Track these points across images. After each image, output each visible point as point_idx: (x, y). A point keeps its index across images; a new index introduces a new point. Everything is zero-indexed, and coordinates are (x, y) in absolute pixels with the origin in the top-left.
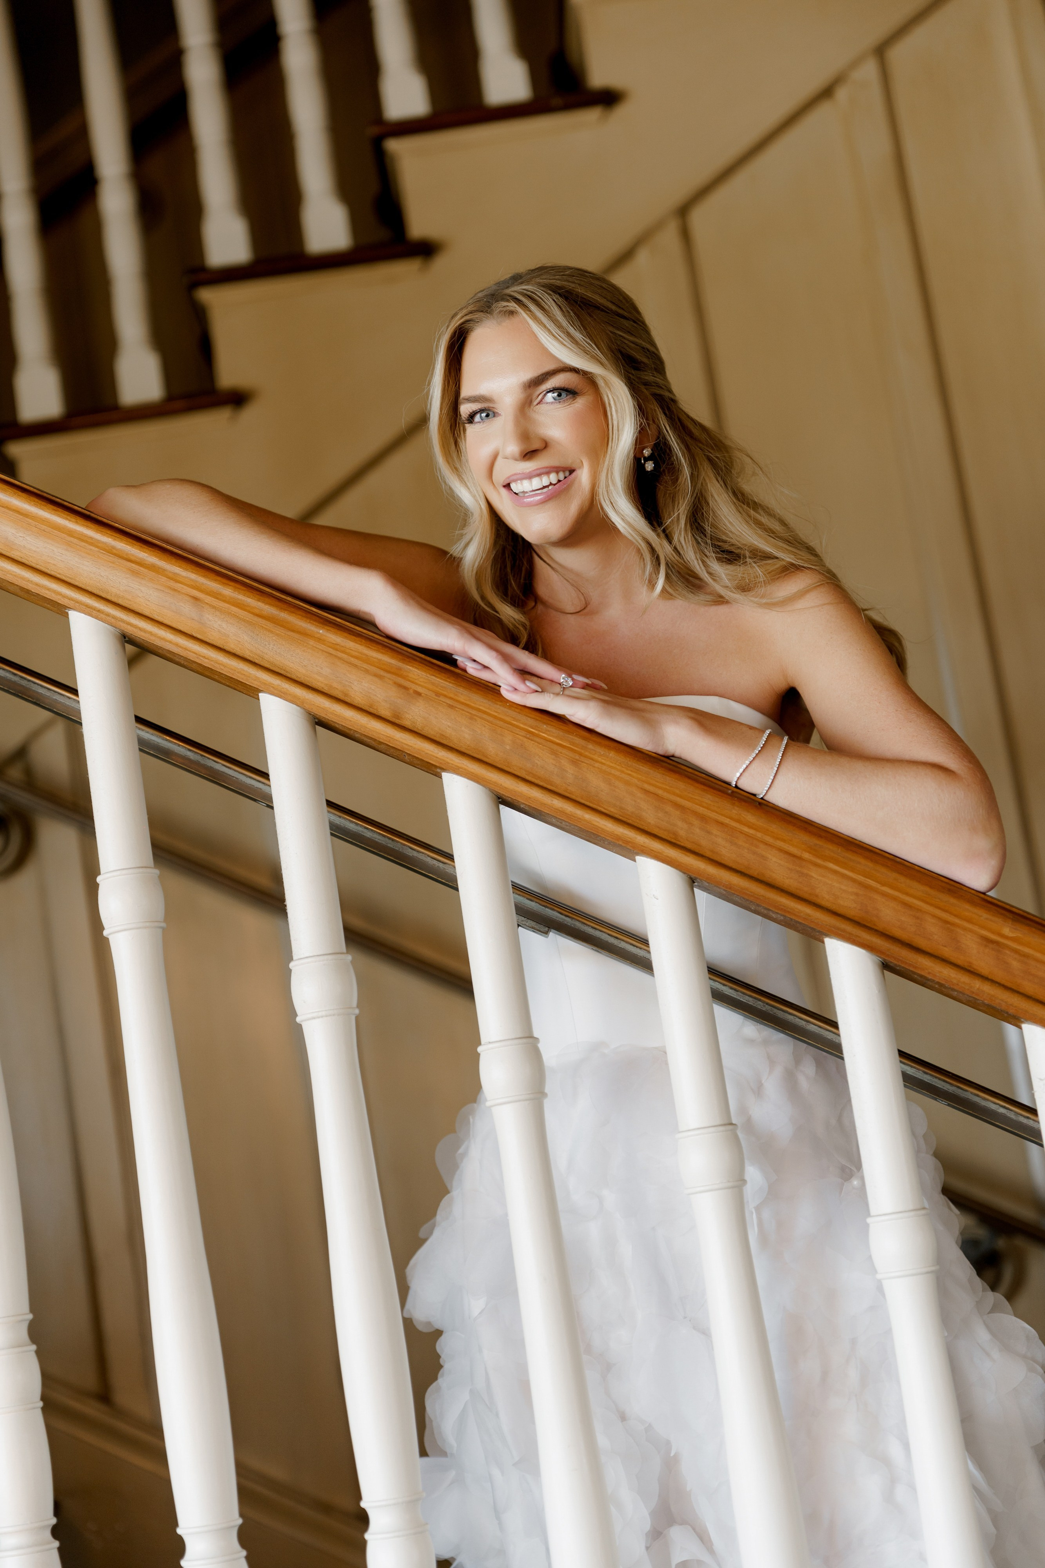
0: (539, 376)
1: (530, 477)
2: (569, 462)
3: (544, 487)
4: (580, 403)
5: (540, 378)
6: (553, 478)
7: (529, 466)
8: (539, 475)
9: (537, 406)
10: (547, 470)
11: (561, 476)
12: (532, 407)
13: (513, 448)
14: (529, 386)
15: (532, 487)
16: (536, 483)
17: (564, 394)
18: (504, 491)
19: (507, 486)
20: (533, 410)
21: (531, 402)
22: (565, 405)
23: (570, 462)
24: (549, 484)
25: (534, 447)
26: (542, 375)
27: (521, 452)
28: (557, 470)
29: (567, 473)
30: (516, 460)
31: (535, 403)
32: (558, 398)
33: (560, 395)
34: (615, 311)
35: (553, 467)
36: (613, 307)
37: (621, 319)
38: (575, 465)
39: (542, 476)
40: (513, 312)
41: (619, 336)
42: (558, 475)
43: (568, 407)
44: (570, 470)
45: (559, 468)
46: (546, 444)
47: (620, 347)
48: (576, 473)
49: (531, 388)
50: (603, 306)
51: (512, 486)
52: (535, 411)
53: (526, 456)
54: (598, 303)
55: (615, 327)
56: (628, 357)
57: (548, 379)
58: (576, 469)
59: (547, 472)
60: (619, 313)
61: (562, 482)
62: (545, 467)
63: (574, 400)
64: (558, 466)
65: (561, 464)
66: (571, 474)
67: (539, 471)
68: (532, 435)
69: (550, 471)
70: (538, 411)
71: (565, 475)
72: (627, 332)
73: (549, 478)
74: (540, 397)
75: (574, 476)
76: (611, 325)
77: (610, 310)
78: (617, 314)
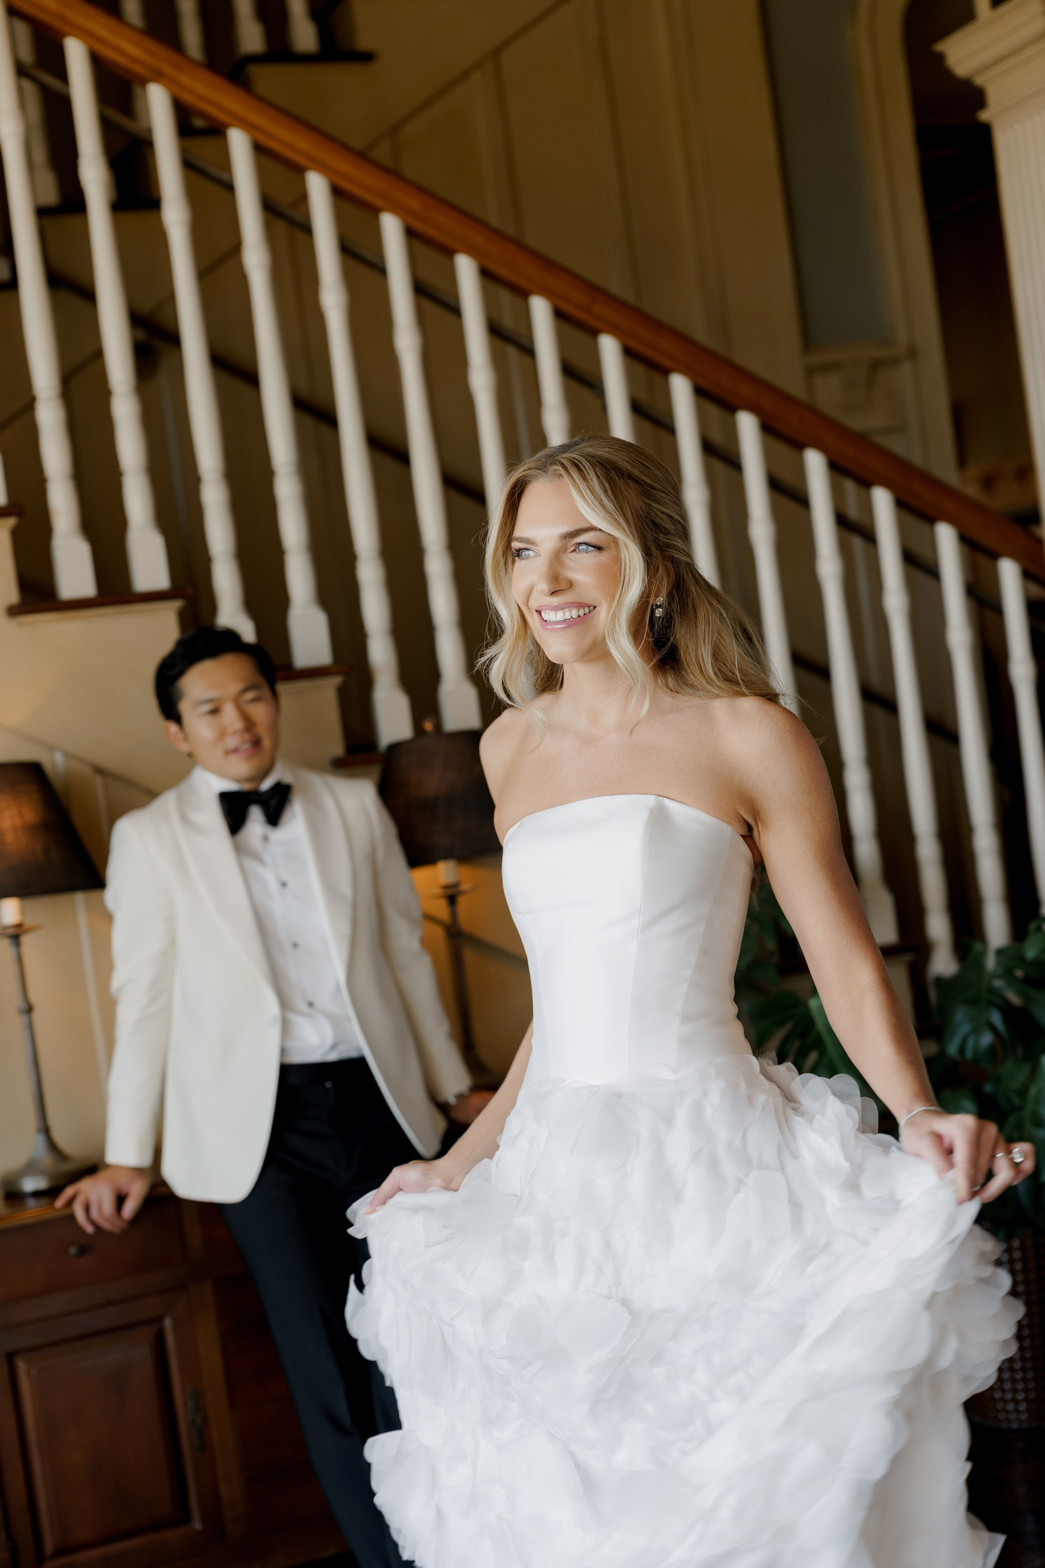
1: (556, 609)
2: (590, 601)
3: (565, 620)
4: (604, 557)
5: (575, 532)
6: (574, 613)
7: (556, 600)
8: (563, 609)
10: (571, 605)
11: (582, 612)
12: (566, 554)
13: (543, 586)
14: (565, 538)
15: (555, 619)
16: (560, 616)
17: (592, 548)
18: (536, 615)
19: (539, 612)
20: (566, 557)
21: (566, 549)
22: (591, 557)
23: (592, 600)
24: (570, 618)
25: (561, 586)
26: (577, 530)
27: (551, 589)
28: (580, 605)
29: (587, 609)
30: (545, 596)
31: (570, 551)
32: (587, 550)
34: (649, 484)
35: (577, 603)
36: (649, 481)
37: (653, 491)
38: (595, 604)
39: (566, 610)
40: (561, 475)
41: (649, 505)
42: (578, 611)
43: (595, 556)
44: (589, 607)
45: (581, 605)
46: (571, 584)
47: (650, 514)
48: (596, 610)
49: (566, 540)
50: (640, 479)
51: (543, 613)
52: (568, 557)
53: (553, 593)
54: (637, 477)
55: (648, 498)
56: (655, 524)
57: (580, 534)
58: (595, 607)
59: (569, 607)
60: (653, 487)
61: (583, 616)
62: (570, 603)
63: (600, 554)
64: (580, 603)
65: (584, 602)
66: (590, 611)
67: (563, 606)
68: (561, 577)
69: (572, 607)
70: (570, 559)
71: (585, 612)
72: (658, 503)
73: (571, 613)
74: (574, 547)
75: (594, 612)
76: (645, 496)
77: (645, 483)
78: (651, 487)
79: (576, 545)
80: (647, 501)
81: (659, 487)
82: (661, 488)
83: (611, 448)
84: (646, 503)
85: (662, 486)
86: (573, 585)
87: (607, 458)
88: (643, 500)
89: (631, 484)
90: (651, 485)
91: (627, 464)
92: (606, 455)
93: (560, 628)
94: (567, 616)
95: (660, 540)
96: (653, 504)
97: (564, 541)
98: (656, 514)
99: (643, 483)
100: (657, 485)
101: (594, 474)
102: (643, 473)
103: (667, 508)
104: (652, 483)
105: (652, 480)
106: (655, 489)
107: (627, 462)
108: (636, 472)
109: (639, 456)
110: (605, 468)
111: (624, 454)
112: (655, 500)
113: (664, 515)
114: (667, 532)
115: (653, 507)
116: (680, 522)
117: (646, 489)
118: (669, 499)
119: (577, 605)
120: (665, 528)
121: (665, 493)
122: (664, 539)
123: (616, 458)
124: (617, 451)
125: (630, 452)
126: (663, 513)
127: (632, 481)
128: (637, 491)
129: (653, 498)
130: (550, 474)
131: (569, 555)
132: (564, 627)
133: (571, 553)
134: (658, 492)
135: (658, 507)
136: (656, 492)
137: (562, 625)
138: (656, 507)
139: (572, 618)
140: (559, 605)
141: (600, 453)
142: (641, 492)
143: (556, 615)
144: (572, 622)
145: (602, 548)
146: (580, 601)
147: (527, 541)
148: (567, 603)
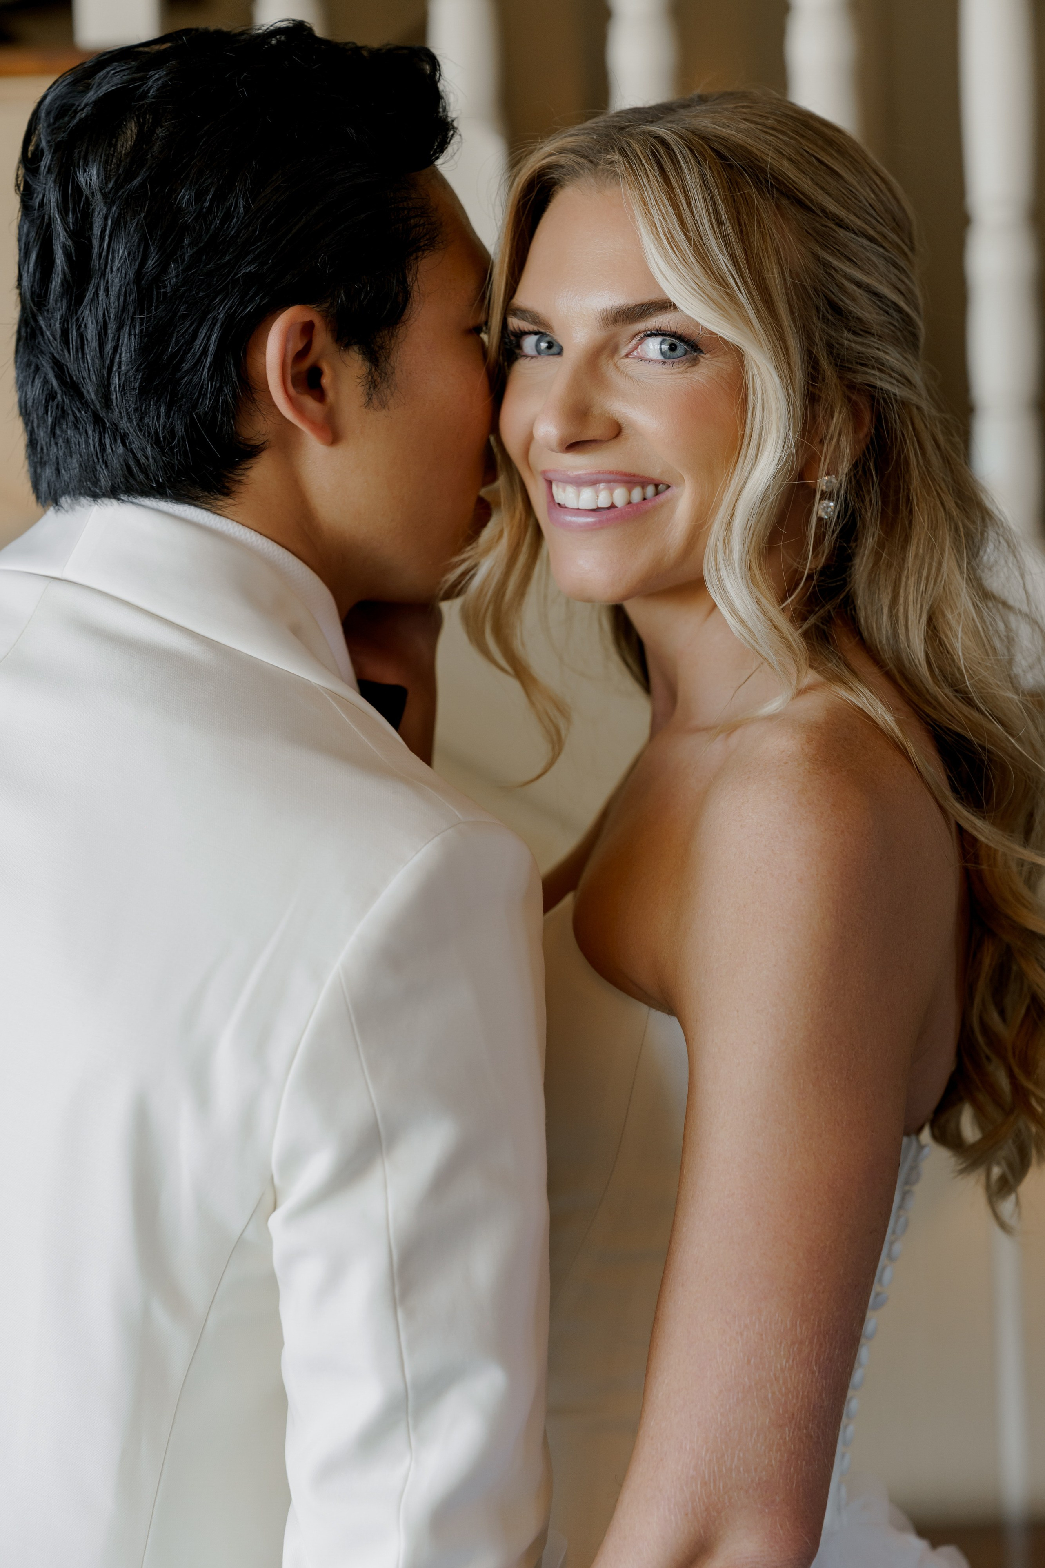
0: (634, 306)
1: (579, 483)
2: (655, 472)
3: (597, 510)
5: (637, 309)
6: (619, 496)
7: (578, 463)
8: (593, 483)
9: (626, 360)
10: (611, 477)
11: (636, 494)
12: (616, 358)
13: (550, 428)
14: (617, 320)
15: (578, 503)
16: (586, 498)
17: (681, 348)
18: (542, 486)
19: (548, 482)
20: (615, 365)
21: (615, 350)
22: (673, 371)
23: (659, 471)
24: (608, 505)
25: (590, 434)
26: (642, 305)
27: (562, 440)
28: (631, 480)
29: (650, 490)
30: (553, 450)
31: (624, 352)
32: (669, 353)
33: (673, 348)
34: (834, 215)
35: (625, 474)
36: (832, 207)
37: (842, 233)
38: (666, 479)
39: (602, 486)
40: (618, 176)
41: (826, 265)
42: (630, 491)
43: (682, 372)
44: (656, 486)
46: (617, 431)
47: (823, 285)
48: (669, 493)
49: (617, 325)
50: (811, 201)
51: (553, 486)
52: (618, 368)
53: (574, 446)
54: (803, 194)
55: (825, 247)
56: (836, 308)
57: (651, 314)
58: (669, 487)
59: (608, 481)
60: (842, 220)
61: (637, 504)
62: (611, 473)
63: (694, 365)
64: (634, 476)
65: (642, 474)
66: (657, 493)
67: (594, 477)
68: (596, 411)
69: (615, 481)
70: (622, 367)
71: (644, 494)
72: (850, 260)
73: (612, 494)
74: (634, 341)
75: (662, 497)
76: (817, 241)
77: (824, 211)
78: (837, 221)
79: (638, 337)
86: (624, 433)
87: (741, 146)
90: (838, 217)
91: (786, 163)
92: (740, 138)
93: (588, 524)
94: (603, 500)
95: (842, 345)
96: (836, 263)
97: (611, 326)
98: (841, 287)
100: (852, 217)
101: (697, 179)
102: (822, 188)
103: (868, 274)
104: (841, 213)
105: (843, 206)
106: (847, 228)
108: (805, 184)
113: (860, 291)
114: (864, 330)
117: (825, 226)
119: (625, 478)
120: (859, 319)
121: (872, 239)
122: (853, 345)
125: (802, 137)
126: (859, 284)
127: (792, 203)
128: (801, 228)
129: (838, 248)
130: (603, 170)
131: (622, 358)
132: (595, 524)
133: (627, 356)
134: (853, 236)
135: (848, 270)
136: (848, 233)
137: (590, 520)
138: (841, 270)
139: (613, 506)
140: (586, 474)
141: (733, 133)
142: (811, 232)
143: (578, 495)
144: (611, 514)
145: (701, 352)
146: (634, 470)
147: (535, 318)
148: (604, 473)
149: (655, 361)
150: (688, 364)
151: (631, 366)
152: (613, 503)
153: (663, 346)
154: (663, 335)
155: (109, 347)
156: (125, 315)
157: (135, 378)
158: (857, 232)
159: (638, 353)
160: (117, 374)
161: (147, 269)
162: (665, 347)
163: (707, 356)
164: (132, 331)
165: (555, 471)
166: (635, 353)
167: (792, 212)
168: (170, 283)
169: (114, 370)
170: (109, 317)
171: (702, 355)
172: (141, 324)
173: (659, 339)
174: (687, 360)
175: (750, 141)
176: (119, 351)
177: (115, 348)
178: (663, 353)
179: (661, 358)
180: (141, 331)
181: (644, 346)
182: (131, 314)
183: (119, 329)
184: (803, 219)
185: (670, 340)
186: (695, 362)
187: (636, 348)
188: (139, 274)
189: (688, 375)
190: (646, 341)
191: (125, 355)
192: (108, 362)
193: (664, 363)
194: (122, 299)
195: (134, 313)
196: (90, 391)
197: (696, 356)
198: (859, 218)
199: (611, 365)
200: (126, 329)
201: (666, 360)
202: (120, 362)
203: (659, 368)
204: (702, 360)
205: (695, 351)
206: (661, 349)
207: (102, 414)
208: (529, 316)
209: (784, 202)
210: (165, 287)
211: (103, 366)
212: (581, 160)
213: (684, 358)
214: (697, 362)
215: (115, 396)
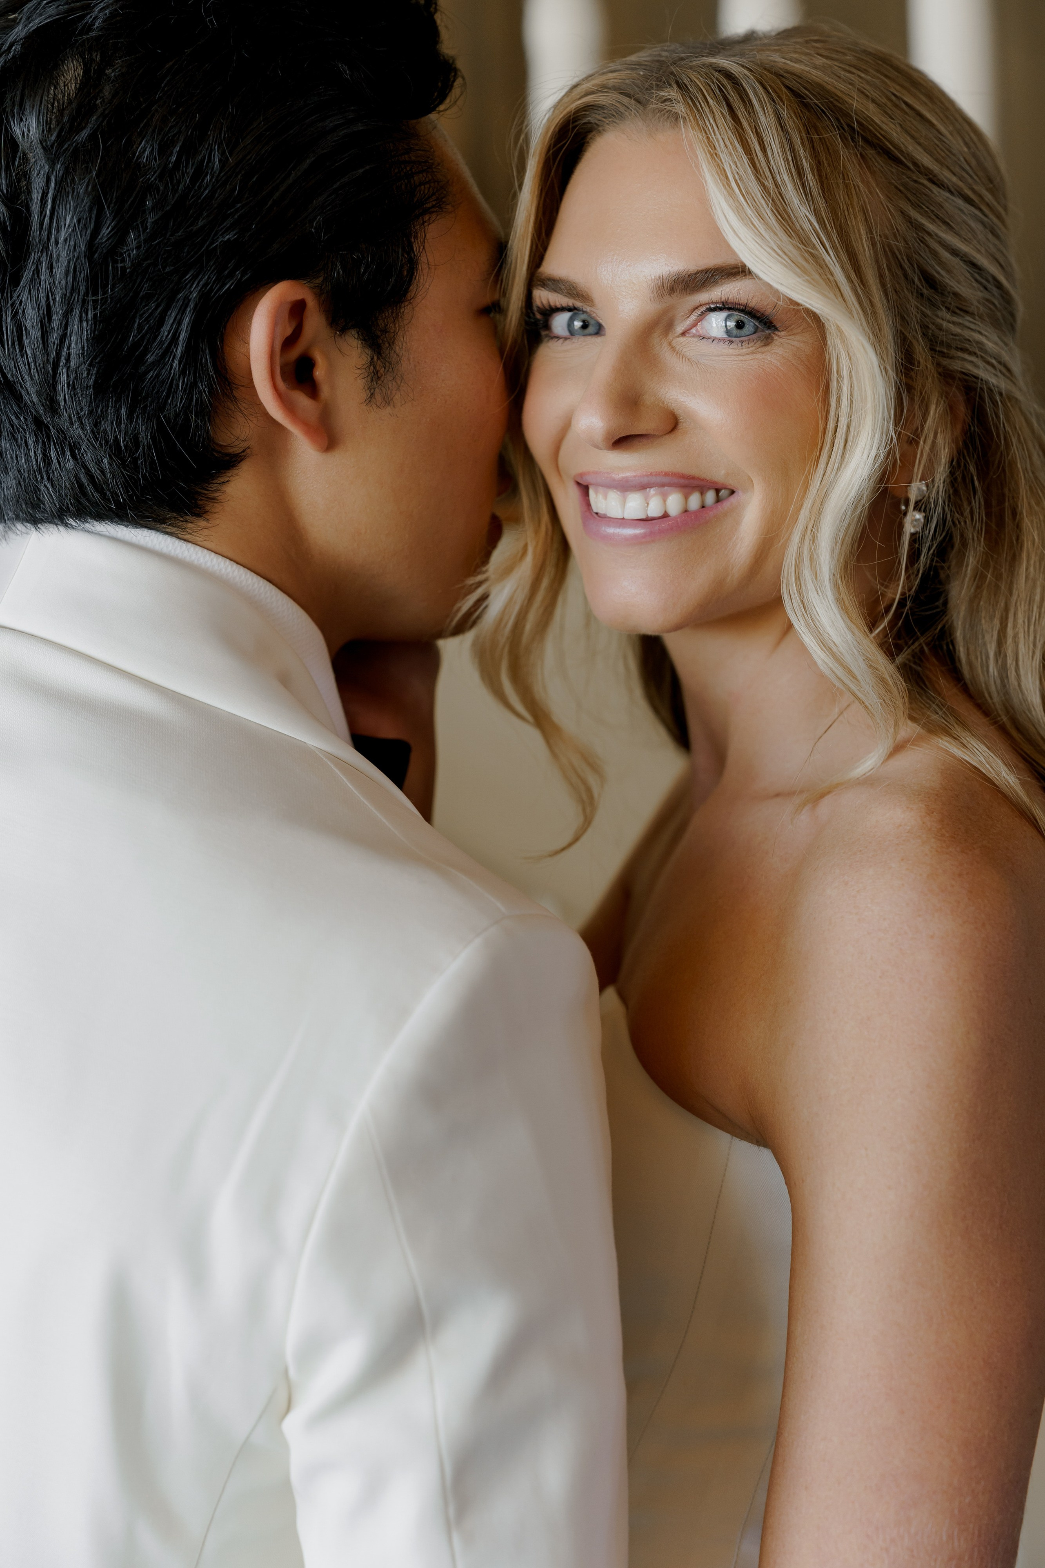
0: (697, 273)
1: (625, 487)
2: (719, 475)
3: (647, 520)
5: (699, 276)
6: (674, 503)
7: (624, 462)
8: (643, 487)
9: (682, 339)
10: (666, 480)
11: (694, 501)
12: (670, 337)
15: (623, 512)
16: (634, 506)
17: (751, 324)
18: (574, 493)
20: (670, 344)
21: (669, 326)
22: (740, 352)
23: (724, 473)
24: (660, 514)
25: (642, 427)
26: (706, 271)
27: (608, 434)
28: (688, 484)
29: (710, 496)
30: (597, 447)
31: (680, 329)
32: (735, 332)
33: (740, 325)
34: (927, 169)
35: (683, 476)
36: (926, 160)
37: (935, 189)
38: (731, 483)
39: (652, 491)
40: (676, 117)
41: (918, 227)
42: (686, 498)
43: (752, 353)
44: (718, 491)
45: (696, 482)
46: (672, 423)
48: (733, 499)
49: (674, 296)
50: (901, 152)
51: (591, 492)
52: (673, 348)
53: (620, 442)
54: (891, 143)
55: (917, 206)
56: (929, 280)
57: (715, 283)
58: (732, 492)
59: (663, 485)
60: (935, 176)
61: (696, 513)
62: (666, 474)
63: (766, 345)
64: (693, 478)
65: (703, 476)
66: (718, 500)
67: (645, 480)
68: (648, 399)
69: (670, 485)
70: (678, 347)
71: (703, 501)
72: (945, 223)
73: (665, 501)
74: (693, 317)
75: (726, 505)
76: (909, 200)
77: (915, 164)
78: (931, 176)
79: (699, 312)
80: (914, 214)
81: (954, 179)
82: (960, 184)
83: (832, 59)
84: (910, 221)
85: (961, 179)
86: (680, 426)
88: (902, 212)
89: (879, 162)
90: (931, 172)
91: (871, 106)
92: (816, 75)
93: (636, 537)
94: (654, 509)
96: (930, 227)
97: (667, 297)
98: (934, 255)
99: (912, 167)
101: (772, 119)
102: (913, 137)
104: (935, 167)
105: (936, 160)
107: (873, 101)
108: (893, 131)
109: (909, 91)
110: (806, 106)
111: (869, 78)
112: (937, 217)
114: (961, 308)
115: (929, 234)
116: (999, 285)
117: (916, 181)
118: (975, 217)
119: (682, 481)
120: (956, 294)
122: (951, 326)
123: (842, 86)
124: (847, 68)
125: (886, 76)
126: (955, 252)
127: (878, 153)
128: (889, 183)
129: (932, 208)
130: (654, 110)
131: (678, 337)
132: (644, 536)
133: (683, 334)
134: (948, 195)
135: (942, 235)
136: (941, 191)
137: (638, 531)
138: (936, 235)
139: (665, 516)
140: (635, 476)
141: (807, 69)
142: (901, 188)
143: (624, 503)
144: (664, 524)
145: (776, 329)
146: (693, 472)
147: (572, 290)
148: (658, 474)
149: (720, 340)
150: (759, 343)
151: (691, 346)
152: (665, 511)
153: (728, 323)
154: (729, 309)
155: (54, 337)
156: (75, 295)
157: (88, 374)
158: (953, 190)
159: (697, 331)
160: (65, 370)
161: (101, 239)
162: (731, 324)
163: (783, 333)
164: (84, 316)
165: (596, 473)
166: (694, 331)
167: (879, 164)
168: (129, 256)
169: (62, 364)
170: (54, 300)
171: (777, 333)
172: (95, 308)
173: (724, 314)
174: (759, 339)
175: (826, 78)
176: (67, 341)
177: (63, 339)
178: (728, 332)
179: (725, 336)
180: (95, 316)
181: (704, 323)
182: (81, 296)
183: (67, 314)
184: (892, 173)
185: (738, 316)
186: (767, 341)
187: (695, 325)
188: (91, 245)
189: (758, 356)
190: (707, 317)
191: (76, 345)
192: (53, 355)
193: (731, 342)
194: (70, 277)
195: (86, 294)
196: (31, 392)
197: (770, 334)
198: (954, 174)
199: (665, 344)
200: (76, 313)
201: (734, 339)
202: (69, 355)
203: (725, 349)
204: (776, 338)
205: (769, 328)
206: (726, 326)
207: (46, 419)
208: (563, 287)
209: (870, 152)
210: (123, 261)
211: (48, 360)
212: (626, 100)
213: (754, 336)
214: (770, 341)
215: (62, 397)
